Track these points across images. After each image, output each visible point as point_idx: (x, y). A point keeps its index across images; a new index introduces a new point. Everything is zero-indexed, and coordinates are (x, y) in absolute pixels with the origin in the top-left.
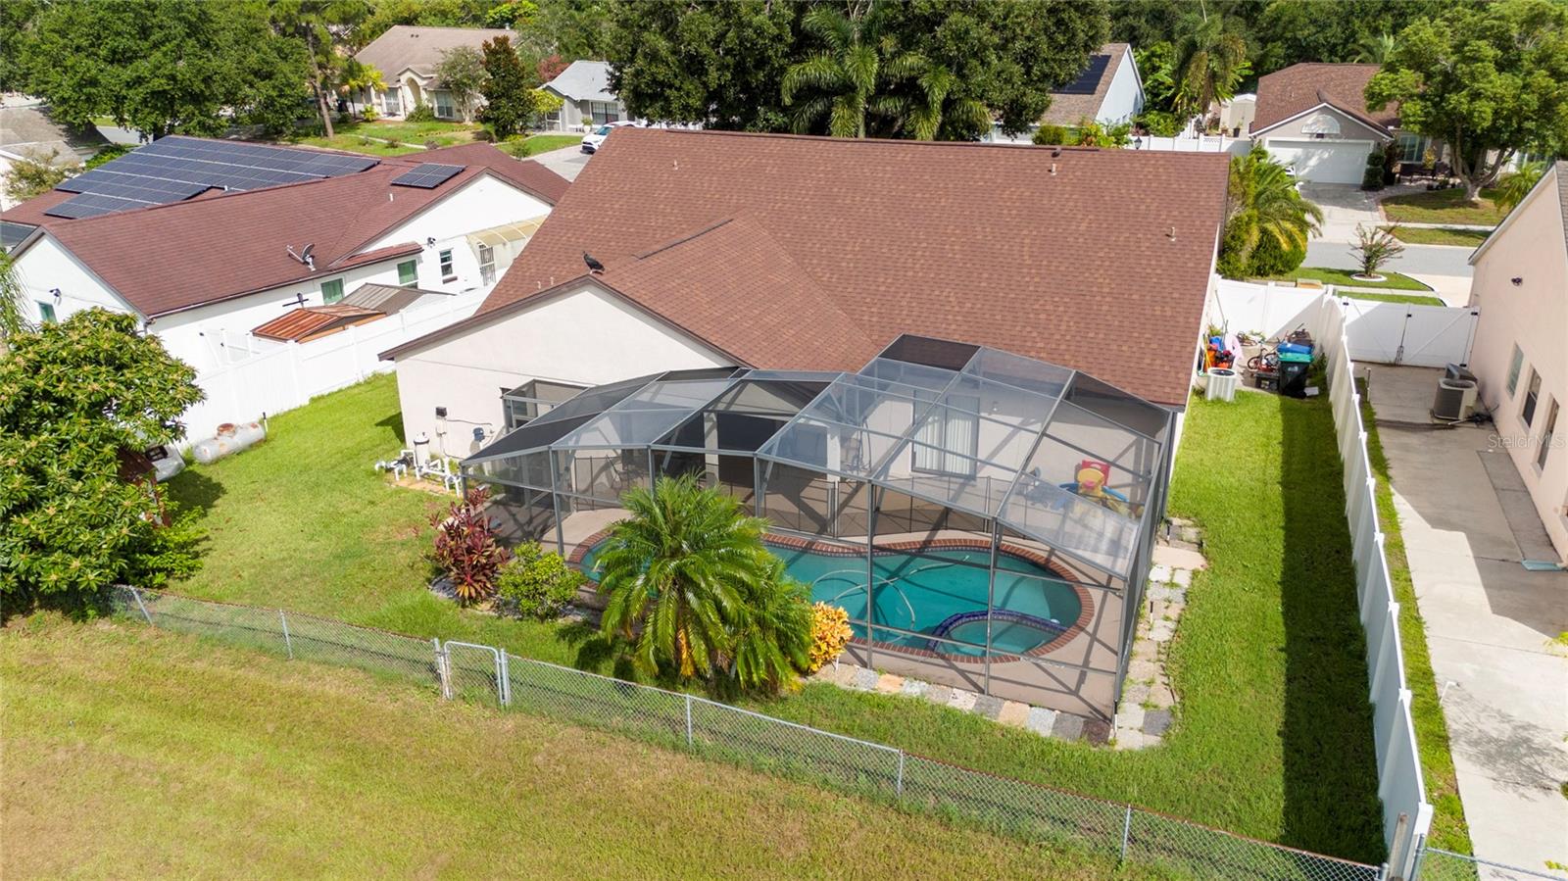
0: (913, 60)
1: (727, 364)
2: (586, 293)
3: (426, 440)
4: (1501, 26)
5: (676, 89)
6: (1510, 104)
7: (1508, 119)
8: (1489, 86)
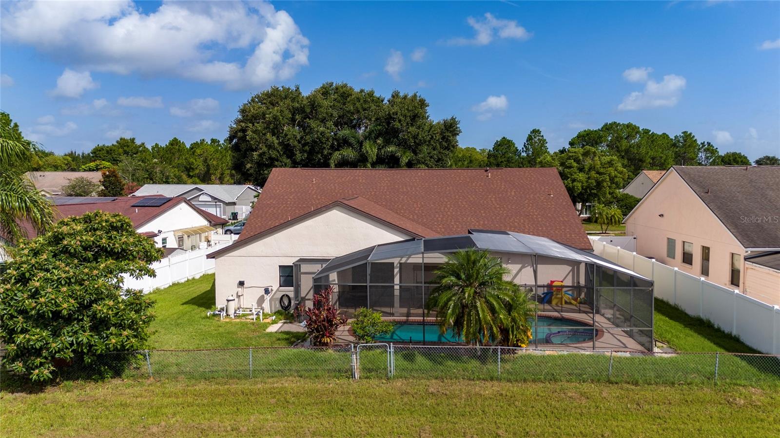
0: (391, 149)
1: (412, 238)
2: (335, 210)
3: (233, 299)
4: (575, 156)
5: (280, 162)
6: (585, 184)
7: (585, 190)
8: (578, 177)
